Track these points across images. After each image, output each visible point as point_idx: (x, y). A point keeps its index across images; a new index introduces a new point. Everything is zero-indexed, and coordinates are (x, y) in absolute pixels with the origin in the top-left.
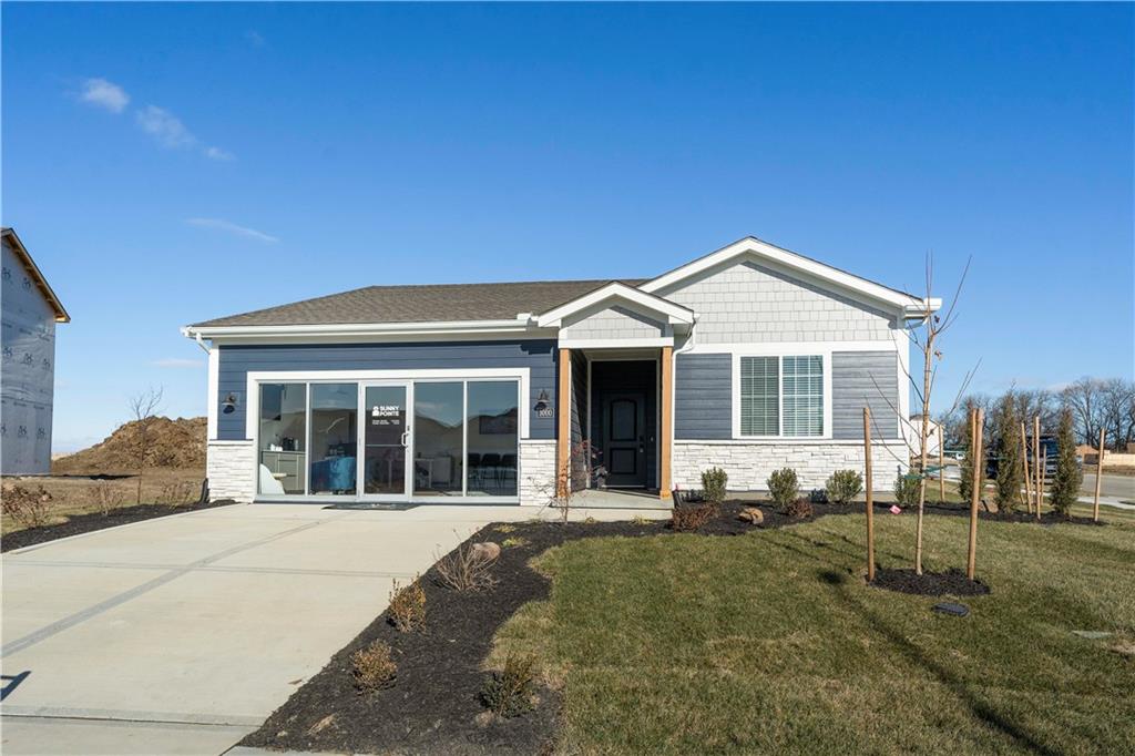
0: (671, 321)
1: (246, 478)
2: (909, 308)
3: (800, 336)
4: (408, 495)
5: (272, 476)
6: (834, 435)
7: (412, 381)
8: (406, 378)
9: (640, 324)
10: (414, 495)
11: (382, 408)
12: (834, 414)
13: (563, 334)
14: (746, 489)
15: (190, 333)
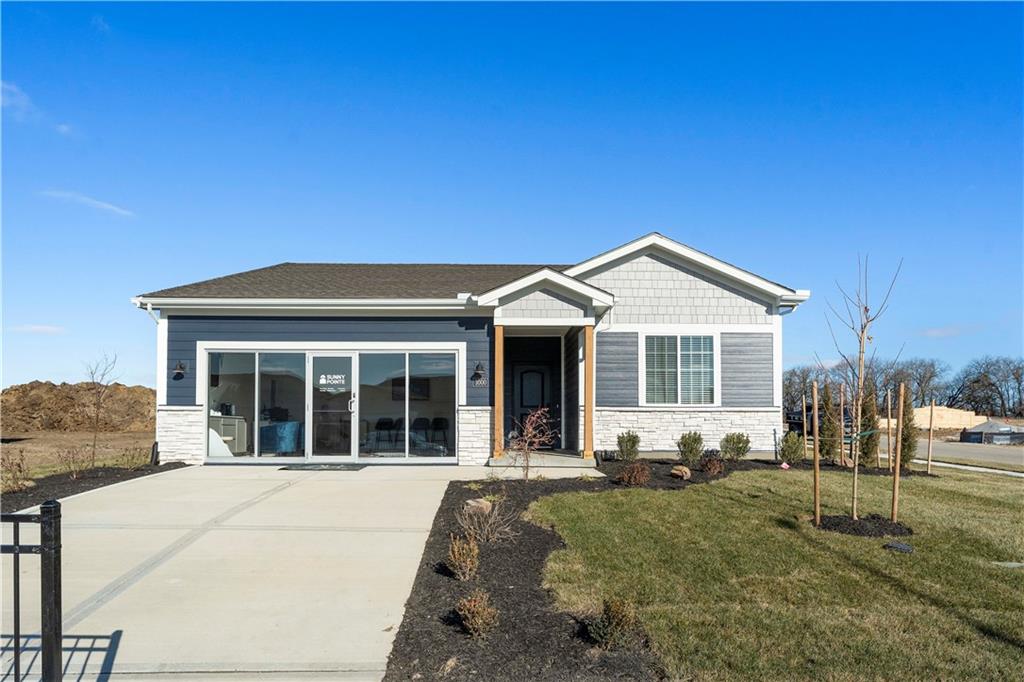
0: (595, 303)
1: (195, 441)
2: (784, 298)
3: (694, 319)
4: (354, 457)
5: (221, 439)
6: (722, 403)
7: (357, 352)
8: (352, 349)
9: (566, 305)
10: (360, 456)
11: (329, 377)
12: (722, 385)
13: (498, 313)
14: (651, 449)
15: (142, 304)
